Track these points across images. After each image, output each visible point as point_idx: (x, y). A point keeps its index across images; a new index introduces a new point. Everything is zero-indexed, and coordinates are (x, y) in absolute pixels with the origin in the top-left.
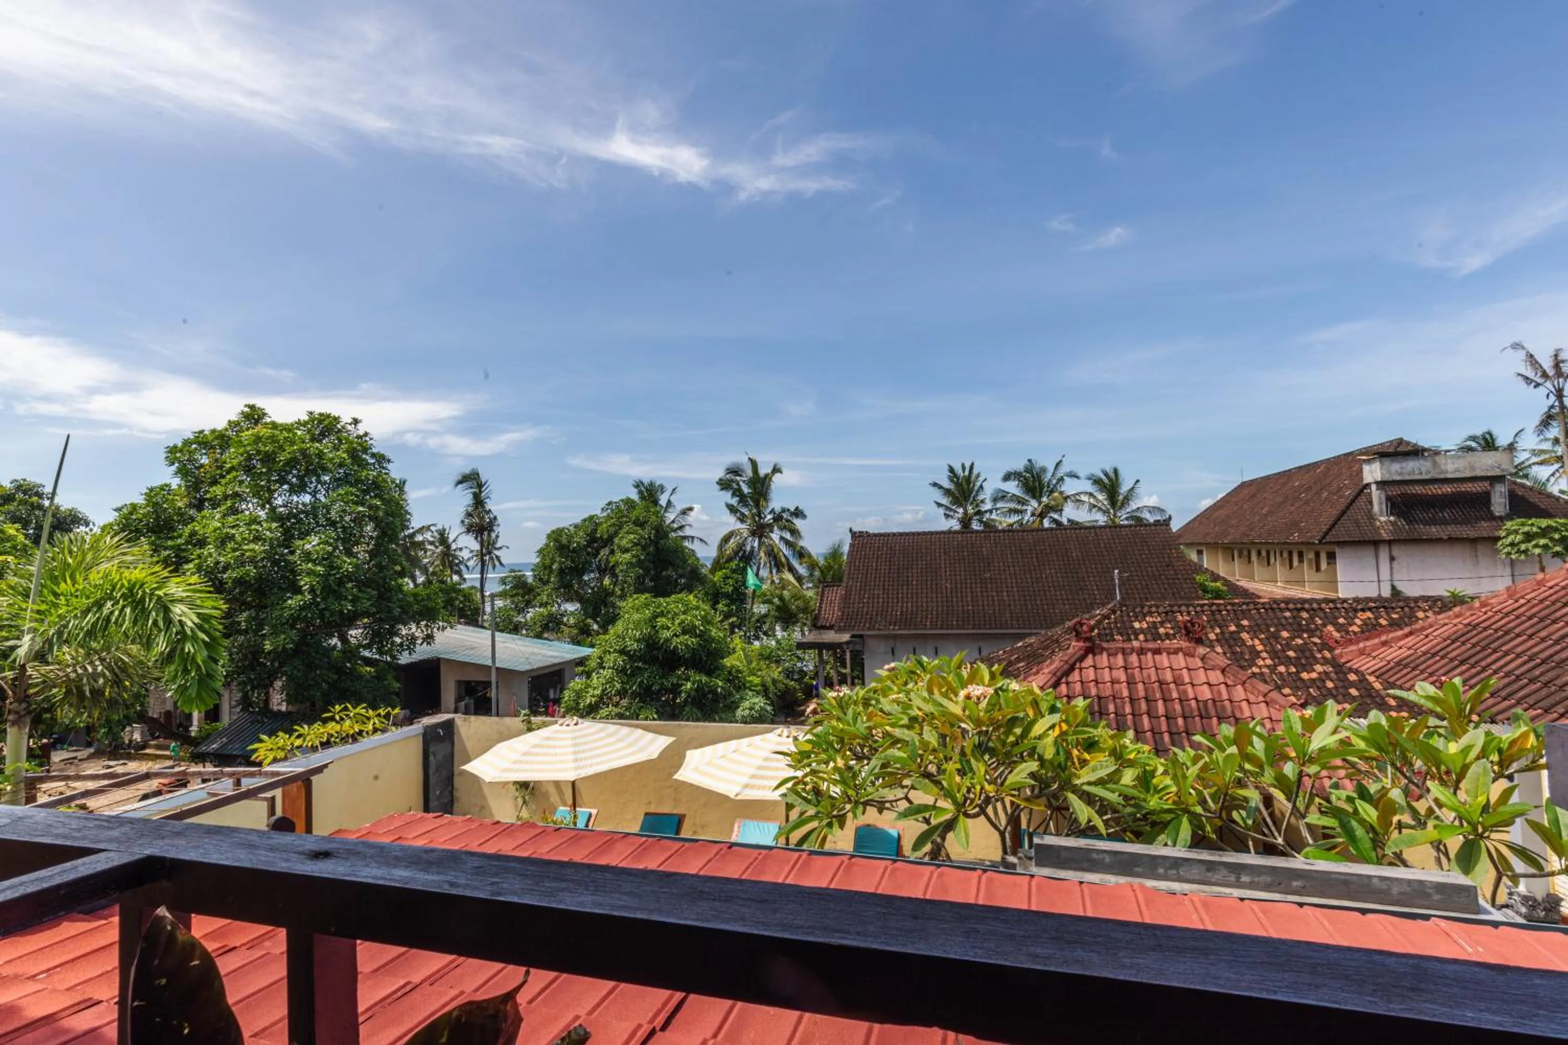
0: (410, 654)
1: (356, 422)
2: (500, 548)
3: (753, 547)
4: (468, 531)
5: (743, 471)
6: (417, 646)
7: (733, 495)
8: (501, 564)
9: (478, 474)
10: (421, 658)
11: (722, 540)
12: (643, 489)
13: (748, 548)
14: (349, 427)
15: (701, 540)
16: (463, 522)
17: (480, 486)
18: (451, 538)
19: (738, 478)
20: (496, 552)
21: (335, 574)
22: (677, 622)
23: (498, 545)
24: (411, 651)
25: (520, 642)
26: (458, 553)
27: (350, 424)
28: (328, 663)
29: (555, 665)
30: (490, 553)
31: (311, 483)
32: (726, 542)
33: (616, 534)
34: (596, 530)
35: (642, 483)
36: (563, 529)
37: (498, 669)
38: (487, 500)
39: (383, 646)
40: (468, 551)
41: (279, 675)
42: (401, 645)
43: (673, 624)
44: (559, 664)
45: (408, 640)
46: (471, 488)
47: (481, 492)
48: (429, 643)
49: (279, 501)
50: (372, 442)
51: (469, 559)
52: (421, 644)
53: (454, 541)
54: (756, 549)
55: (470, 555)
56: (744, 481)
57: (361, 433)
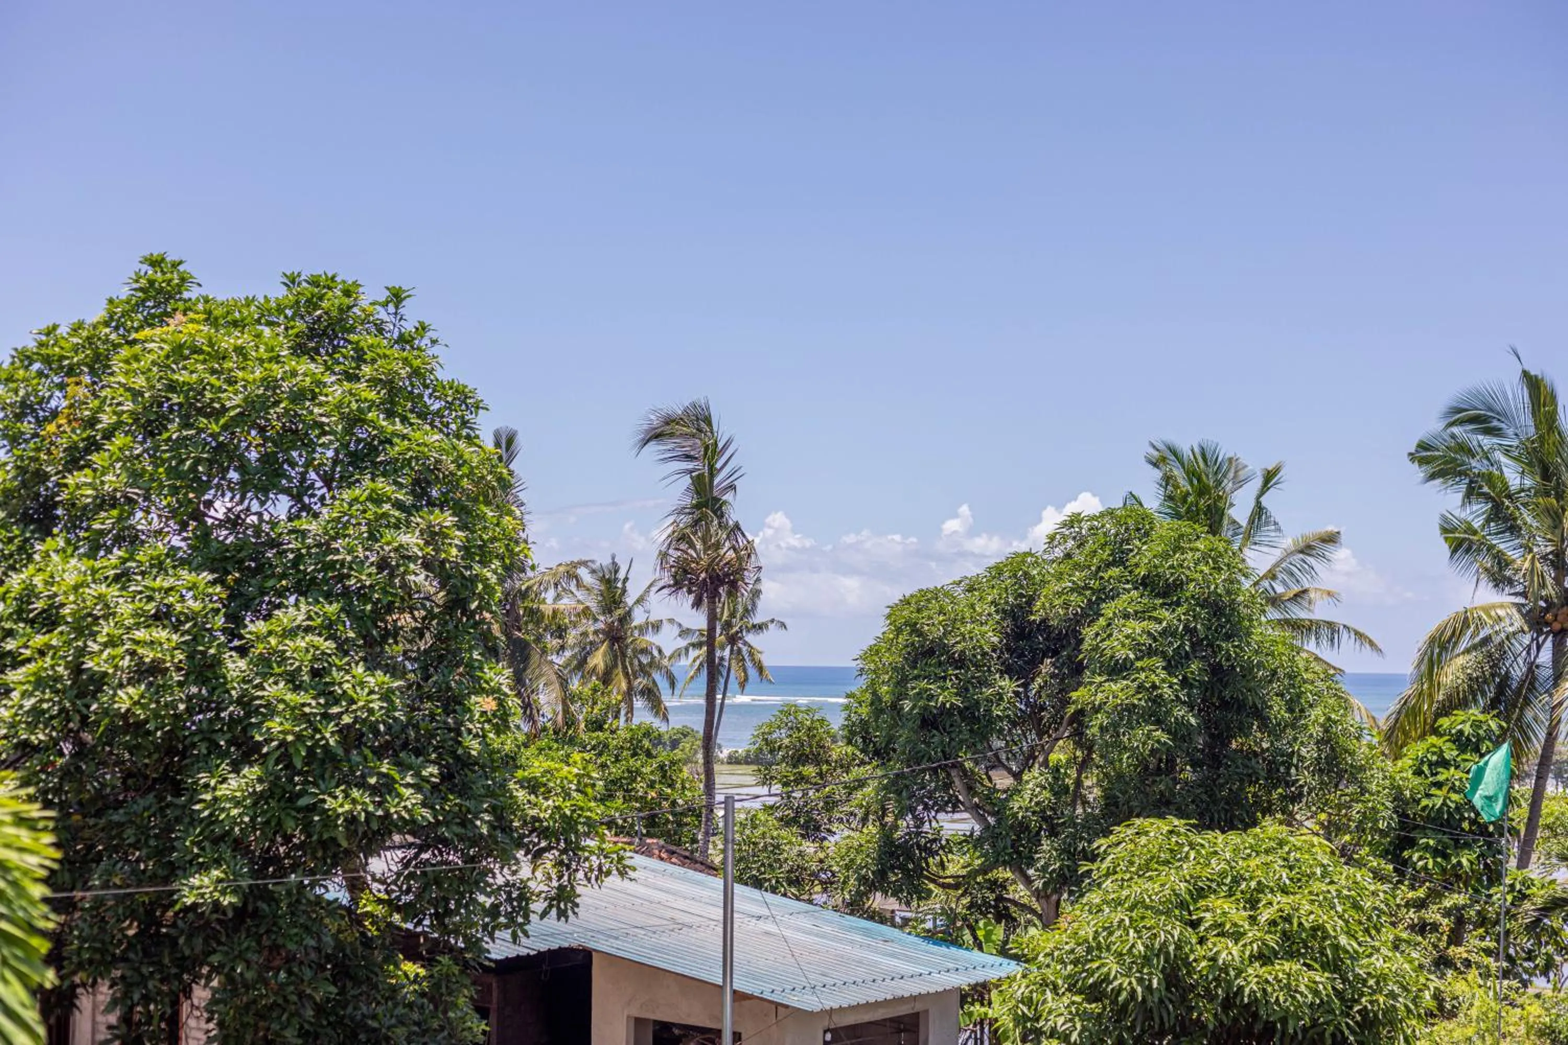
0: (515, 937)
1: (397, 297)
2: (760, 627)
3: (1532, 668)
4: (677, 585)
5: (1503, 415)
6: (534, 918)
7: (1471, 493)
8: (760, 669)
9: (708, 421)
10: (543, 947)
11: (1432, 640)
12: (1178, 473)
13: (1518, 671)
14: (382, 315)
15: (1359, 635)
16: (664, 556)
17: (712, 452)
18: (632, 594)
19: (1487, 441)
20: (750, 638)
21: (339, 715)
22: (1265, 916)
23: (757, 619)
24: (518, 929)
25: (805, 922)
26: (650, 638)
27: (385, 305)
28: (318, 950)
29: (901, 1000)
30: (733, 640)
31: (293, 465)
32: (1443, 648)
33: (1091, 612)
34: (1031, 601)
35: (1174, 452)
36: (935, 594)
37: (739, 996)
38: (728, 497)
39: (449, 913)
40: (676, 631)
41: (205, 970)
42: (494, 911)
43: (1253, 920)
44: (914, 998)
45: (510, 899)
46: (688, 457)
47: (713, 472)
48: (562, 914)
49: (220, 509)
50: (435, 350)
51: (677, 654)
52: (544, 914)
53: (640, 601)
54: (1546, 673)
55: (682, 643)
56: (1507, 452)
57: (409, 326)
